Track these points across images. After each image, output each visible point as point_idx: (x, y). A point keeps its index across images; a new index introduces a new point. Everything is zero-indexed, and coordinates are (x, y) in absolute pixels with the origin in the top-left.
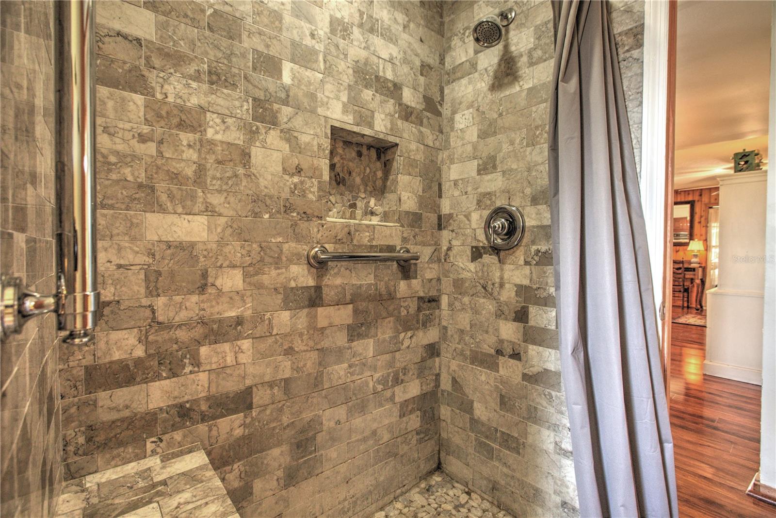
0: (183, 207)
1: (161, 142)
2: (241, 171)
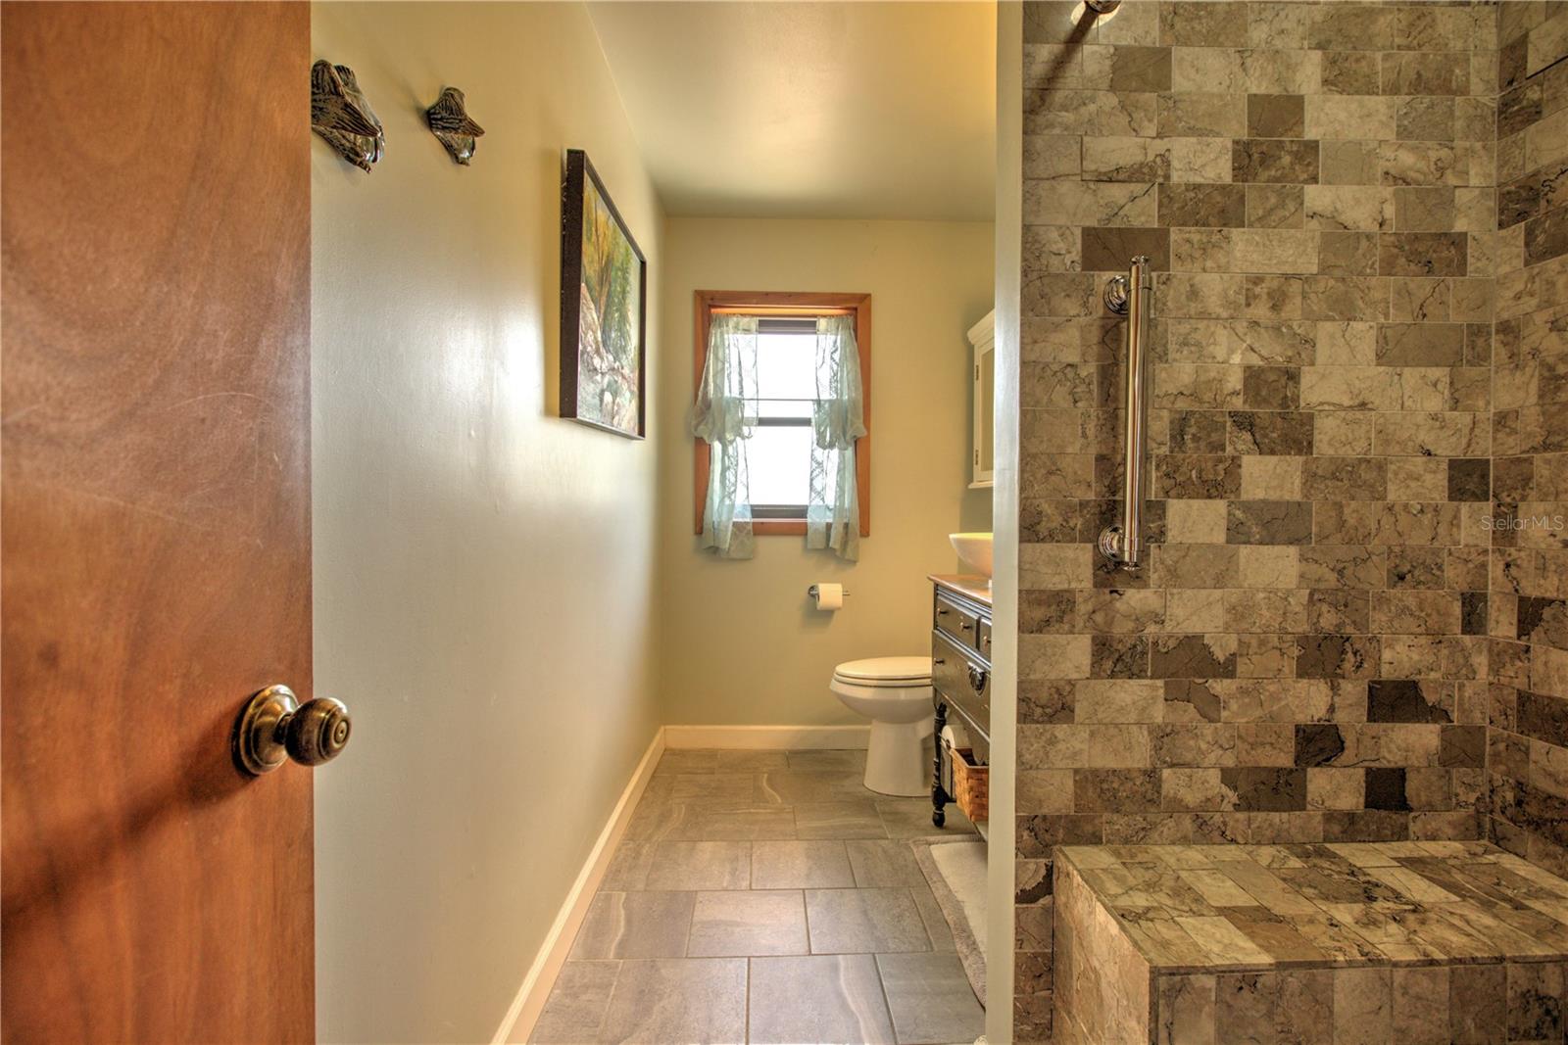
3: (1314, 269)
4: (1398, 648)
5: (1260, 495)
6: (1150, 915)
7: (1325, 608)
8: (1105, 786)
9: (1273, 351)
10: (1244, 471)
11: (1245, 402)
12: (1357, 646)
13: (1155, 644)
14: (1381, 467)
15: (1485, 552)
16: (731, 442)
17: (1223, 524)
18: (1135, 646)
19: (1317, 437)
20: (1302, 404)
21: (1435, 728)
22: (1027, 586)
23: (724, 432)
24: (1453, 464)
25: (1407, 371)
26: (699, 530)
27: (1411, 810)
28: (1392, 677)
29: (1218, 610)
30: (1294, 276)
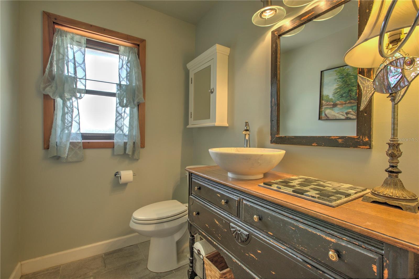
16: (69, 99)
23: (64, 92)
26: (47, 146)
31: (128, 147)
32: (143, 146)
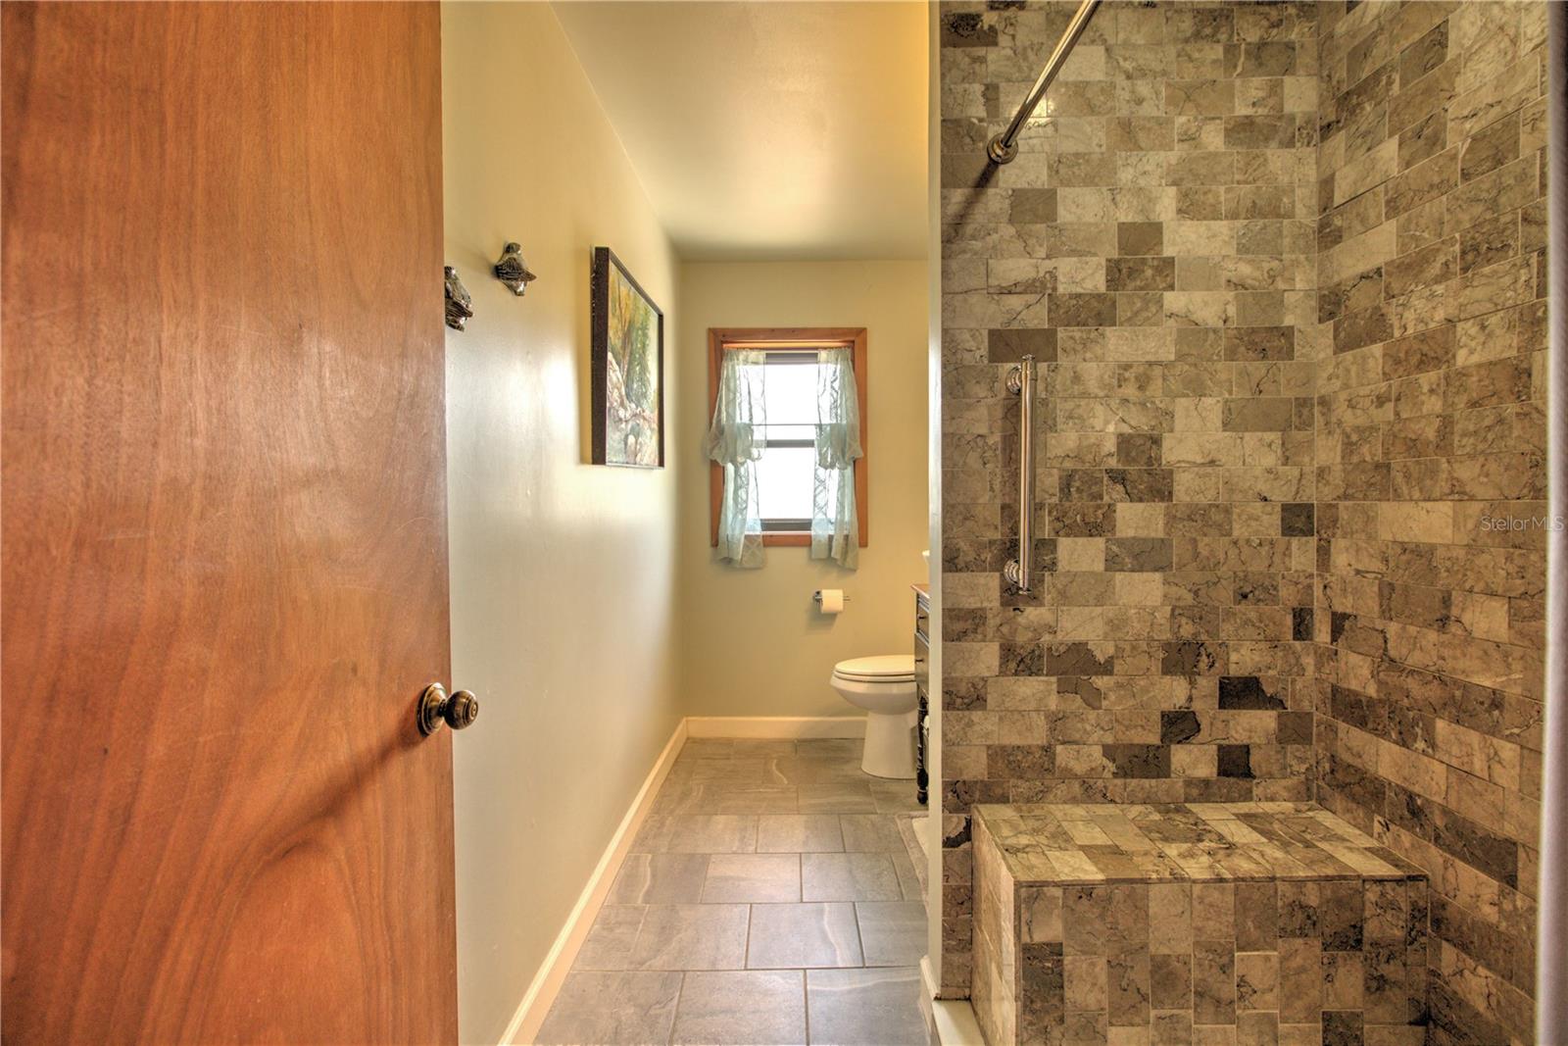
0: (1421, 490)
1: (1398, 399)
2: (1511, 408)
3: (1172, 357)
4: (1243, 652)
5: (1131, 533)
6: (1027, 850)
7: (1184, 620)
8: (1011, 758)
9: (1139, 421)
10: (1118, 515)
11: (1118, 461)
12: (1209, 650)
13: (1050, 649)
14: (1227, 511)
15: (1311, 576)
16: (742, 464)
17: (1102, 557)
18: (1033, 651)
19: (1176, 487)
20: (1164, 462)
21: (1273, 713)
22: (949, 606)
23: (736, 455)
24: (1285, 508)
25: (1247, 435)
26: (715, 543)
27: (1254, 777)
28: (1238, 674)
29: (1099, 624)
30: (1159, 363)
31: (834, 544)
32: (864, 543)
